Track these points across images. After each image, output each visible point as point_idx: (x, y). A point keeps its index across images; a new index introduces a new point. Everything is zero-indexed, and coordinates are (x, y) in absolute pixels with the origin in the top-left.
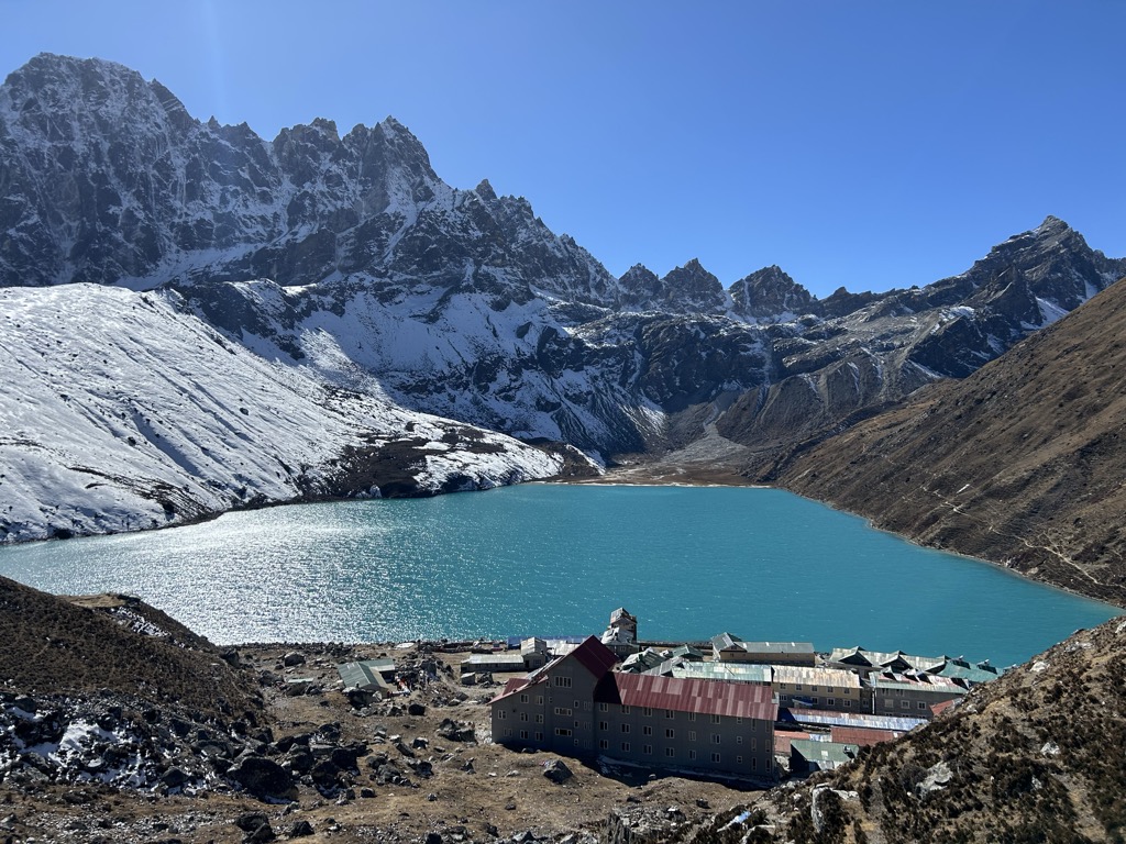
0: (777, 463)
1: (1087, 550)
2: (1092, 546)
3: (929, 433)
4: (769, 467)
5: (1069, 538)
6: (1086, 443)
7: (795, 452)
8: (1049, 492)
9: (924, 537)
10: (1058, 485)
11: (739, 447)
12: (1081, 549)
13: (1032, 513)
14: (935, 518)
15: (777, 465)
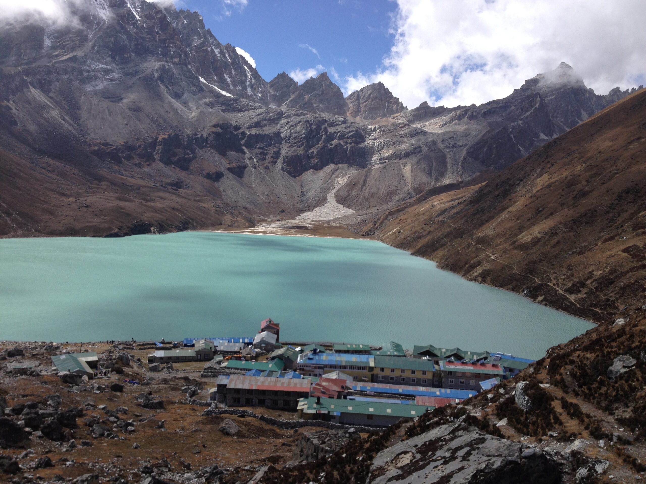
0: (375, 223)
1: (574, 285)
2: (578, 282)
3: (478, 205)
4: (370, 226)
5: (563, 277)
6: (578, 215)
7: (387, 216)
8: (552, 247)
9: (471, 275)
10: (558, 243)
11: (350, 211)
12: (570, 284)
13: (541, 261)
14: (479, 263)
15: (375, 224)
